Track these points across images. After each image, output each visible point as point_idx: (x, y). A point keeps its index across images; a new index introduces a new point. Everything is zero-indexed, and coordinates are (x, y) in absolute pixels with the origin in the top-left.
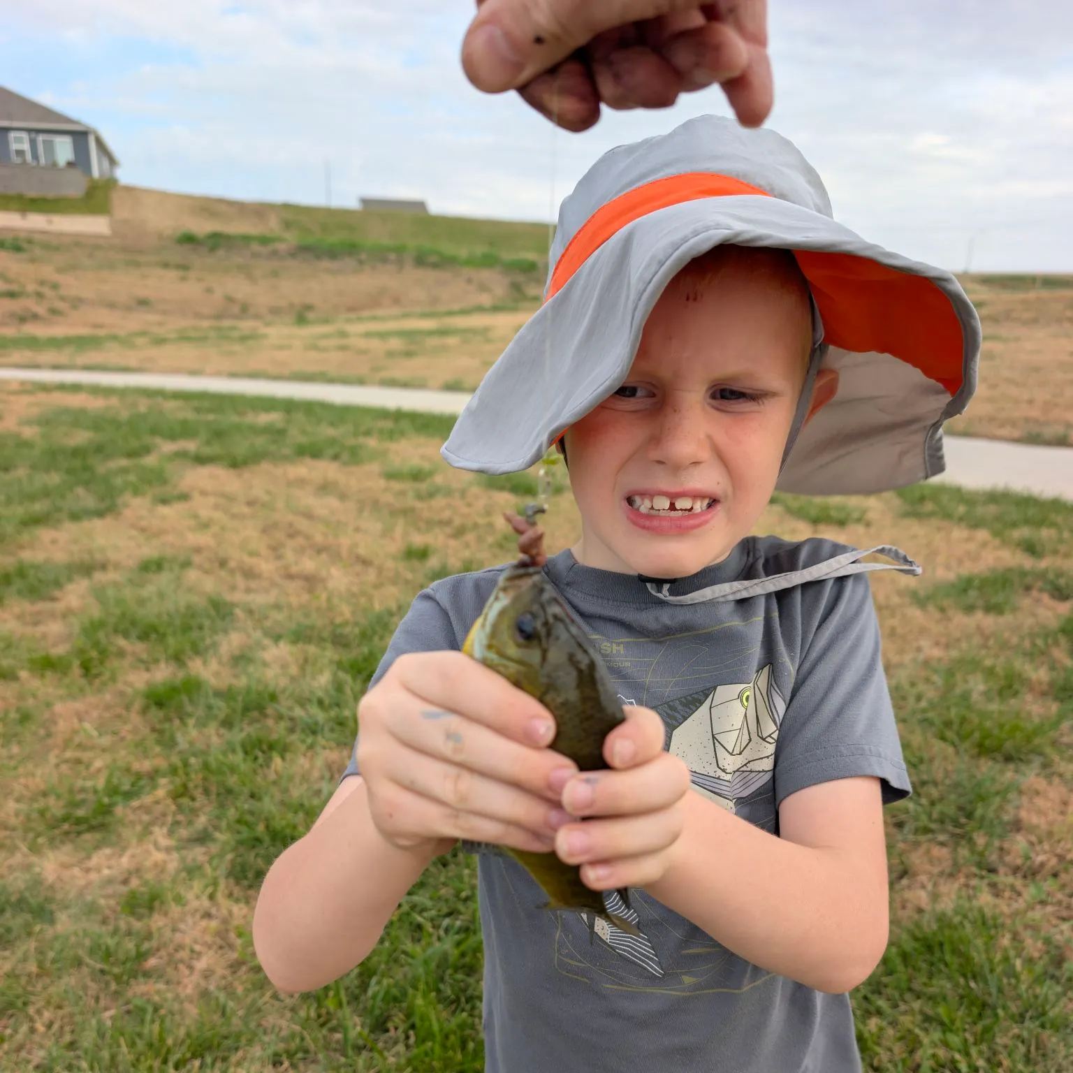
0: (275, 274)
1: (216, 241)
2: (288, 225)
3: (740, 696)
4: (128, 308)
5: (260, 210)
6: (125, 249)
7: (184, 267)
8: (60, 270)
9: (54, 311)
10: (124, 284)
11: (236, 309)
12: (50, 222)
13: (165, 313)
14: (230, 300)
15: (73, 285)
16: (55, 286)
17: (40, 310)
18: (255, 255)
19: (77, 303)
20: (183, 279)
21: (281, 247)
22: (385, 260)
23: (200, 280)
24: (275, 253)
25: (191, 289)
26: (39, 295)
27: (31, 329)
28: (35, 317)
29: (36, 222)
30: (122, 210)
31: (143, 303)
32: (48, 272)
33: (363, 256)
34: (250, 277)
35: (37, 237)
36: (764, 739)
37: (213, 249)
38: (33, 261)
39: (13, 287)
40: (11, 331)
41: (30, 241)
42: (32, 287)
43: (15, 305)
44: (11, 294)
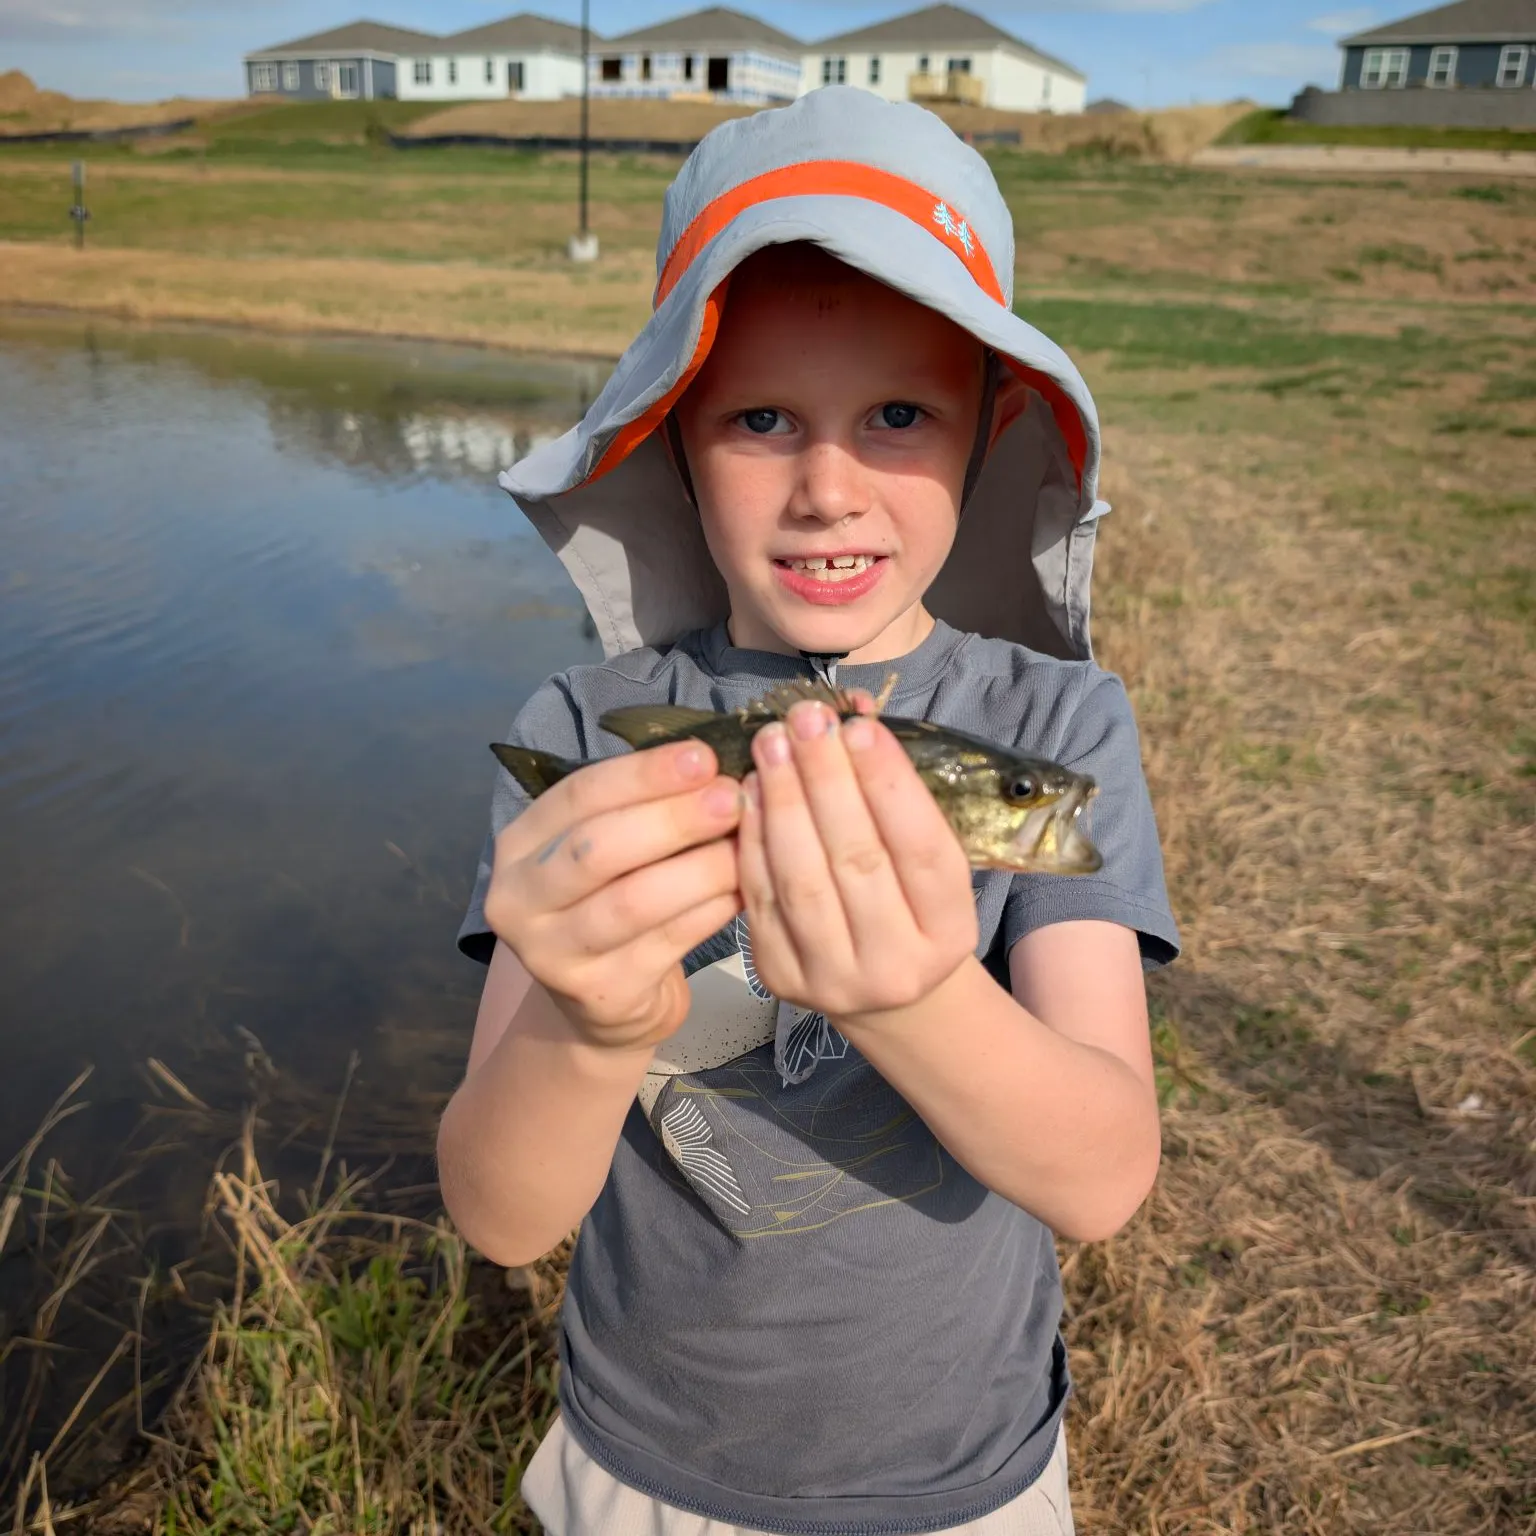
17: (1520, 276)
26: (1519, 258)
27: (1505, 298)
28: (1511, 284)
29: (1518, 163)
35: (1520, 183)
38: (1514, 214)
39: (1488, 247)
40: (1484, 299)
41: (1513, 189)
42: (1510, 248)
43: (1489, 270)
44: (1483, 256)
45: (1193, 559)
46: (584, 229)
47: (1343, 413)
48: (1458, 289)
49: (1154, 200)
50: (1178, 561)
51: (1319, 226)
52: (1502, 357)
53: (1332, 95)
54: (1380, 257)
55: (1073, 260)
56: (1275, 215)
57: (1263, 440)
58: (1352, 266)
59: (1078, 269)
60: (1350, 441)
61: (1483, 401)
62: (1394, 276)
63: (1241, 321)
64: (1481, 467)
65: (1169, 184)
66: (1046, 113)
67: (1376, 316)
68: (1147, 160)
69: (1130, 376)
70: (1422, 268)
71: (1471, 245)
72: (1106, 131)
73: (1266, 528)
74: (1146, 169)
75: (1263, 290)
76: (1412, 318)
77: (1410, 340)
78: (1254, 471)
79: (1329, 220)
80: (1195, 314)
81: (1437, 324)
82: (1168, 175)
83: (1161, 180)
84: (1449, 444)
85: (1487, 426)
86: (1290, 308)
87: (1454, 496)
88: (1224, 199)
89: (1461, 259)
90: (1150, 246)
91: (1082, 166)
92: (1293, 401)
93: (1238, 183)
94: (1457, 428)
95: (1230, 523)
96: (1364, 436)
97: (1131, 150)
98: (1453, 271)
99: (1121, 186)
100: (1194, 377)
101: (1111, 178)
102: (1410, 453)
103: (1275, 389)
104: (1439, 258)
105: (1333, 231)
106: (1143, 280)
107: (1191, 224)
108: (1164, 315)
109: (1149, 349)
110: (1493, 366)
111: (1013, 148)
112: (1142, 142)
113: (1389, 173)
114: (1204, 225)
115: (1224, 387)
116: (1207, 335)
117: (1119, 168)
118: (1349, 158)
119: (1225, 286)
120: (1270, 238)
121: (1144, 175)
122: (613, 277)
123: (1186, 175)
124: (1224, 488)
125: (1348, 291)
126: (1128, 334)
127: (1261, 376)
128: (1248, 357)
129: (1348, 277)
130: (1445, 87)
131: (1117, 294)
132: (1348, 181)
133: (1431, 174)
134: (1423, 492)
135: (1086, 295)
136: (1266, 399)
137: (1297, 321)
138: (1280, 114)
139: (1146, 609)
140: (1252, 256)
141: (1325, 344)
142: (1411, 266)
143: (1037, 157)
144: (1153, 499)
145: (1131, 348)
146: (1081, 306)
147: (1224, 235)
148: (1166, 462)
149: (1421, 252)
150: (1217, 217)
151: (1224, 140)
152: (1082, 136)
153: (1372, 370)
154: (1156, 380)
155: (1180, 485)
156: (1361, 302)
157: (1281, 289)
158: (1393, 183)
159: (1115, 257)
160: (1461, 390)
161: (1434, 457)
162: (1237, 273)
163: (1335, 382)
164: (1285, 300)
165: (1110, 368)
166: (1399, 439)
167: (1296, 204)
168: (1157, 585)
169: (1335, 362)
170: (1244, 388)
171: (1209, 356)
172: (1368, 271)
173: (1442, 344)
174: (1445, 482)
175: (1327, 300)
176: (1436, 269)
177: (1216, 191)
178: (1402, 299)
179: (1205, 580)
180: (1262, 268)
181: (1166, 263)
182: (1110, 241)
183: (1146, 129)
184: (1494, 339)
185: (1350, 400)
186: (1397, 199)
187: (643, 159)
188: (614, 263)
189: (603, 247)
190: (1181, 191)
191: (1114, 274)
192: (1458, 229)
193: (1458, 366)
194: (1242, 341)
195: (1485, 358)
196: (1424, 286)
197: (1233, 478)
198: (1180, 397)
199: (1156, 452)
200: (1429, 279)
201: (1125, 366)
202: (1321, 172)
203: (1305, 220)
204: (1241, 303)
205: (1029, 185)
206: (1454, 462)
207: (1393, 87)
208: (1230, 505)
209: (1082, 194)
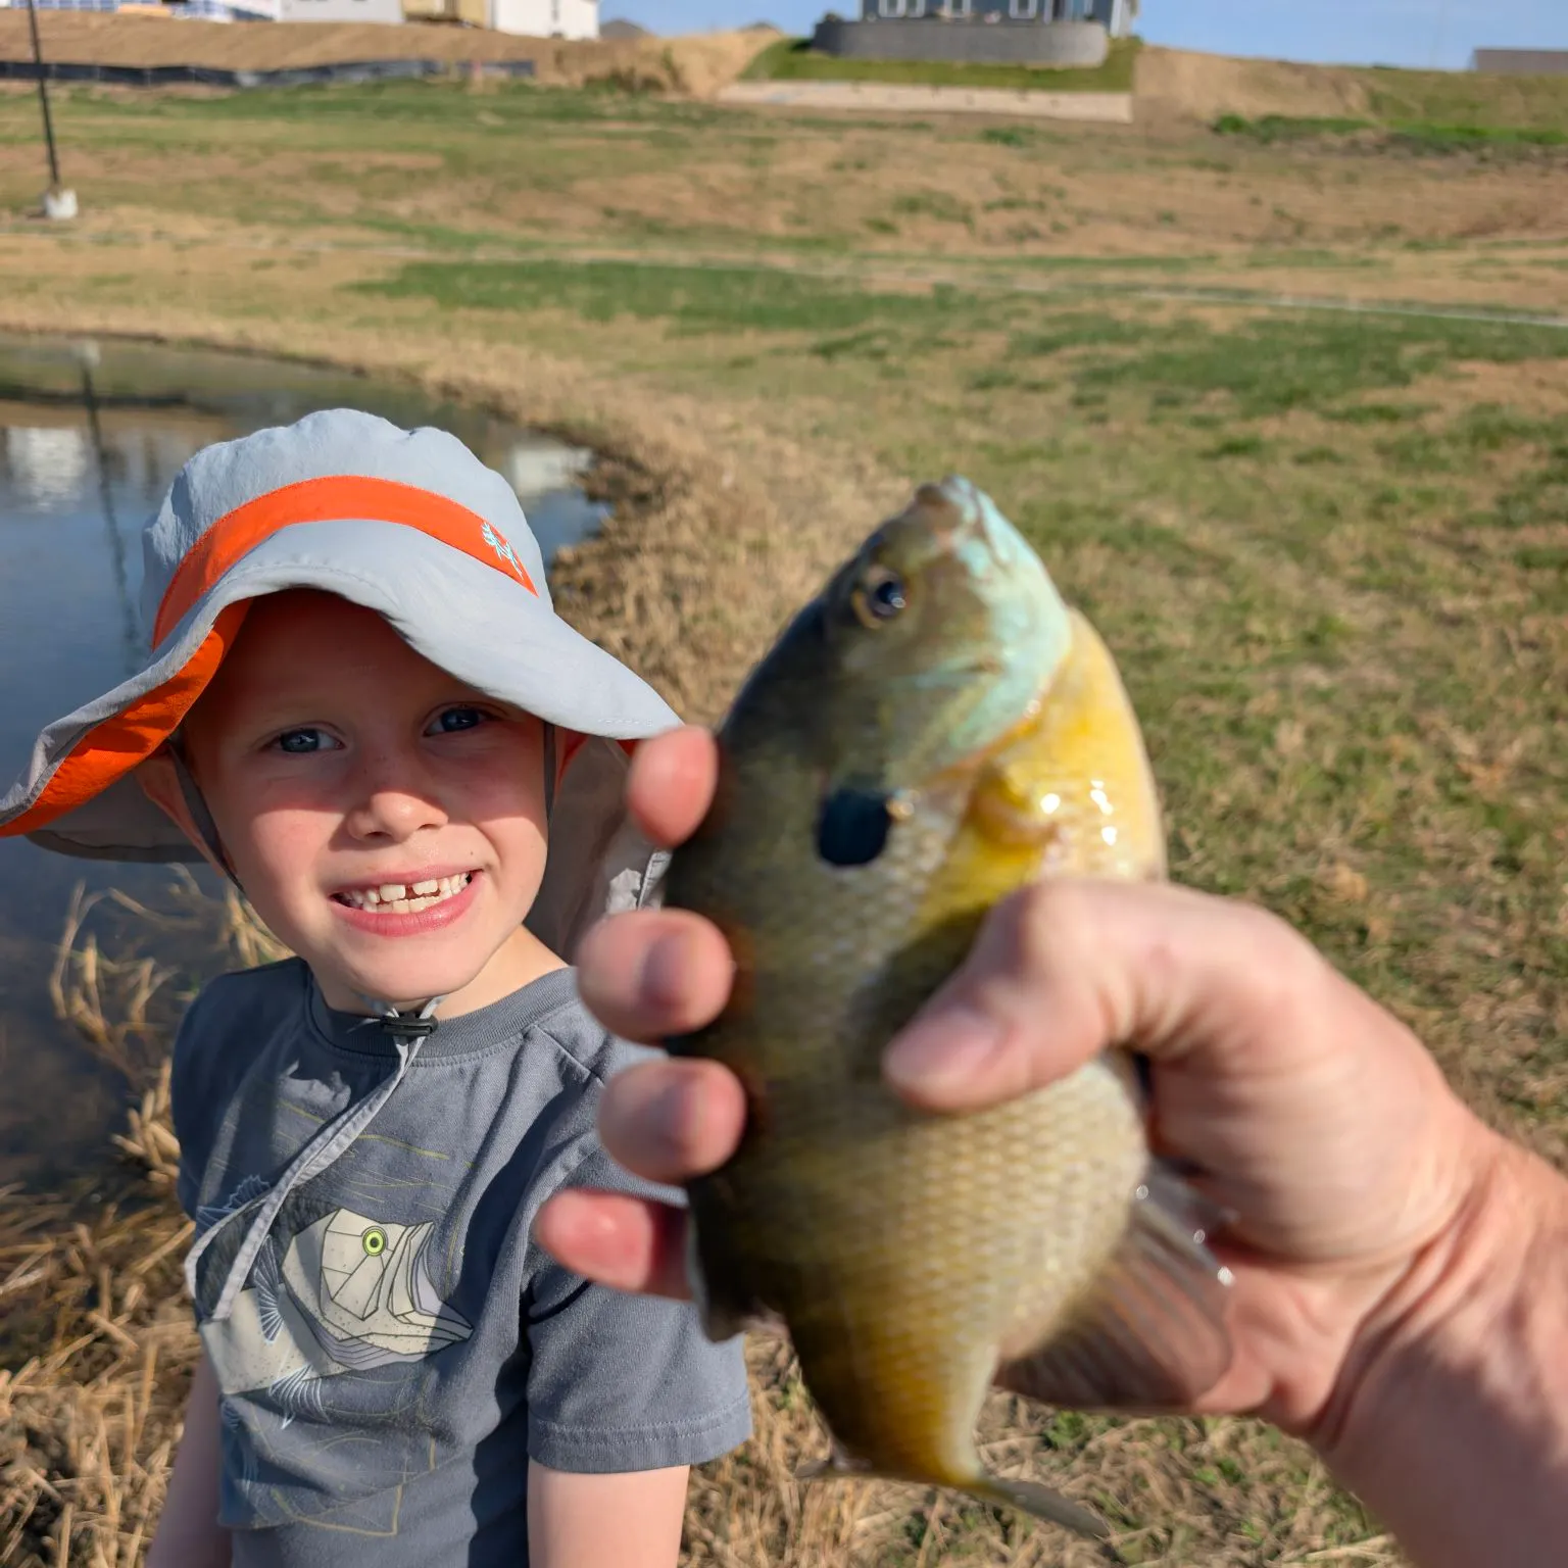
0: (1351, 179)
1: (1270, 131)
2: (1376, 102)
3: (364, 1236)
4: (1145, 225)
5: (1338, 79)
6: (1151, 142)
7: (1223, 168)
8: (1069, 172)
9: (1057, 228)
10: (1143, 189)
11: (1287, 229)
12: (1054, 103)
13: (1193, 232)
14: (1280, 214)
15: (1084, 192)
16: (1060, 194)
17: (1041, 224)
18: (1327, 150)
19: (1084, 216)
20: (1222, 184)
21: (1364, 135)
22: (1522, 157)
23: (1244, 185)
24: (1354, 148)
25: (1232, 198)
26: (1041, 206)
27: (1032, 248)
28: (1035, 234)
29: (1037, 103)
30: (1148, 85)
31: (1168, 218)
32: (1051, 173)
33: (1487, 151)
34: (1314, 182)
35: (1039, 125)
36: (395, 1317)
37: (1266, 141)
38: (1033, 159)
39: (1011, 195)
40: (1009, 251)
41: (1031, 132)
42: (1032, 195)
43: (1013, 218)
44: (1009, 205)
45: (773, 510)
46: (55, 181)
47: (888, 373)
48: (988, 239)
49: (685, 144)
50: (761, 514)
51: (851, 173)
52: (1023, 314)
53: (852, 24)
54: (912, 206)
55: (610, 213)
56: (807, 161)
57: (821, 404)
58: (887, 216)
59: (615, 223)
60: (897, 400)
61: (1008, 358)
62: (927, 226)
63: (787, 282)
64: (1006, 418)
65: (697, 124)
66: (557, 36)
67: (911, 272)
68: (673, 97)
69: (690, 343)
70: (952, 218)
71: (996, 193)
72: (623, 61)
73: (829, 482)
74: (672, 106)
75: (803, 244)
76: (943, 274)
77: (943, 299)
78: (816, 432)
79: (860, 166)
80: (744, 276)
81: (965, 280)
82: (696, 115)
83: (687, 120)
84: (978, 399)
85: (1009, 382)
86: (833, 267)
87: (983, 446)
88: (757, 142)
89: (989, 208)
90: (686, 196)
91: (606, 102)
92: (845, 364)
93: (769, 124)
94: (984, 384)
95: (799, 481)
96: (907, 395)
97: (651, 84)
98: (982, 220)
99: (649, 127)
100: (749, 341)
101: (635, 117)
102: (945, 410)
103: (827, 351)
104: (968, 208)
105: (866, 178)
106: (685, 234)
107: (725, 172)
108: (713, 277)
109: (704, 314)
110: (1015, 323)
111: (528, 80)
112: (664, 77)
113: (911, 112)
114: (738, 171)
115: (778, 352)
116: (756, 298)
117: (645, 106)
118: (875, 96)
119: (764, 241)
120: (806, 187)
121: (670, 115)
122: (106, 241)
123: (713, 115)
124: (791, 449)
125: (885, 244)
126: (680, 298)
127: (812, 338)
128: (798, 319)
129: (884, 228)
130: (963, 16)
131: (662, 253)
132: (875, 122)
133: (956, 115)
134: (958, 444)
135: (629, 255)
136: (818, 363)
137: (839, 281)
138: (802, 46)
139: (742, 555)
140: (790, 206)
141: (868, 304)
142: (942, 215)
143: (554, 90)
144: (729, 460)
145: (686, 312)
146: (629, 269)
147: (759, 184)
148: (735, 427)
149: (950, 200)
150: (751, 163)
151: (748, 75)
152: (599, 68)
153: (911, 329)
154: (713, 346)
155: (753, 448)
156: (898, 257)
157: (820, 243)
158: (918, 123)
159: (652, 209)
160: (989, 347)
161: (967, 412)
162: (776, 226)
163: (880, 343)
164: (826, 257)
165: (669, 335)
166: (938, 397)
167: (829, 148)
168: (748, 534)
169: (878, 322)
170: (796, 353)
171: (761, 318)
172: (902, 221)
173: (971, 302)
174: (976, 433)
175: (865, 257)
176: (966, 219)
177: (746, 133)
178: (936, 253)
179: (785, 529)
180: (800, 220)
181: (705, 215)
182: (645, 191)
183: (667, 62)
184: (1014, 296)
185: (893, 360)
186: (924, 142)
187: (99, 89)
188: (99, 223)
189: (84, 202)
190: (711, 133)
191: (654, 229)
192: (983, 176)
193: (985, 325)
194: (791, 304)
195: (1007, 316)
196: (956, 239)
197: (799, 439)
198: (739, 363)
199: (725, 419)
200: (960, 230)
201: (683, 333)
202: (850, 111)
203: (838, 166)
204: (785, 261)
205: (551, 126)
206: (982, 415)
207: (912, 15)
208: (797, 462)
209: (609, 136)
